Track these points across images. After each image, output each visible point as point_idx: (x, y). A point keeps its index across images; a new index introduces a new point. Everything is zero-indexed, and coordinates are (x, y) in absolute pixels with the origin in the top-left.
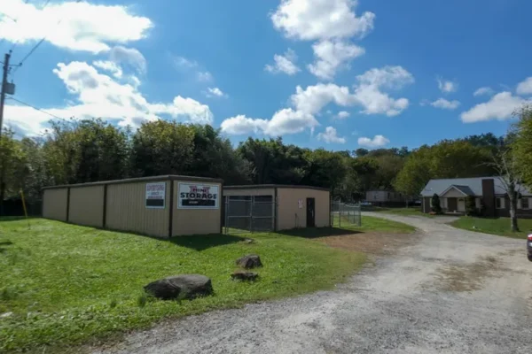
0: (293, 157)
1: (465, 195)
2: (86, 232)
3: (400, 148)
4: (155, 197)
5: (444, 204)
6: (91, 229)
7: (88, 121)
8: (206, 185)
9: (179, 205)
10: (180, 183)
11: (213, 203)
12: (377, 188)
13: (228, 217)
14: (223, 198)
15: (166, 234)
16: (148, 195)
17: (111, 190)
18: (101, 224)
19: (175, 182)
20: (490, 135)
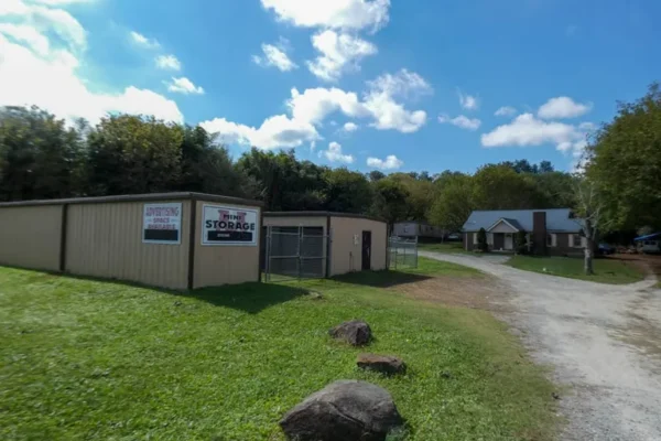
0: (310, 176)
1: (517, 230)
2: (32, 280)
3: (420, 173)
4: (161, 226)
5: (490, 241)
6: (40, 274)
7: (16, 108)
8: (242, 209)
9: (202, 238)
10: (205, 204)
11: (248, 237)
12: (404, 219)
13: (269, 258)
14: (263, 229)
15: (184, 285)
16: (149, 221)
17: (75, 213)
18: (57, 267)
19: (198, 203)
20: (524, 162)
